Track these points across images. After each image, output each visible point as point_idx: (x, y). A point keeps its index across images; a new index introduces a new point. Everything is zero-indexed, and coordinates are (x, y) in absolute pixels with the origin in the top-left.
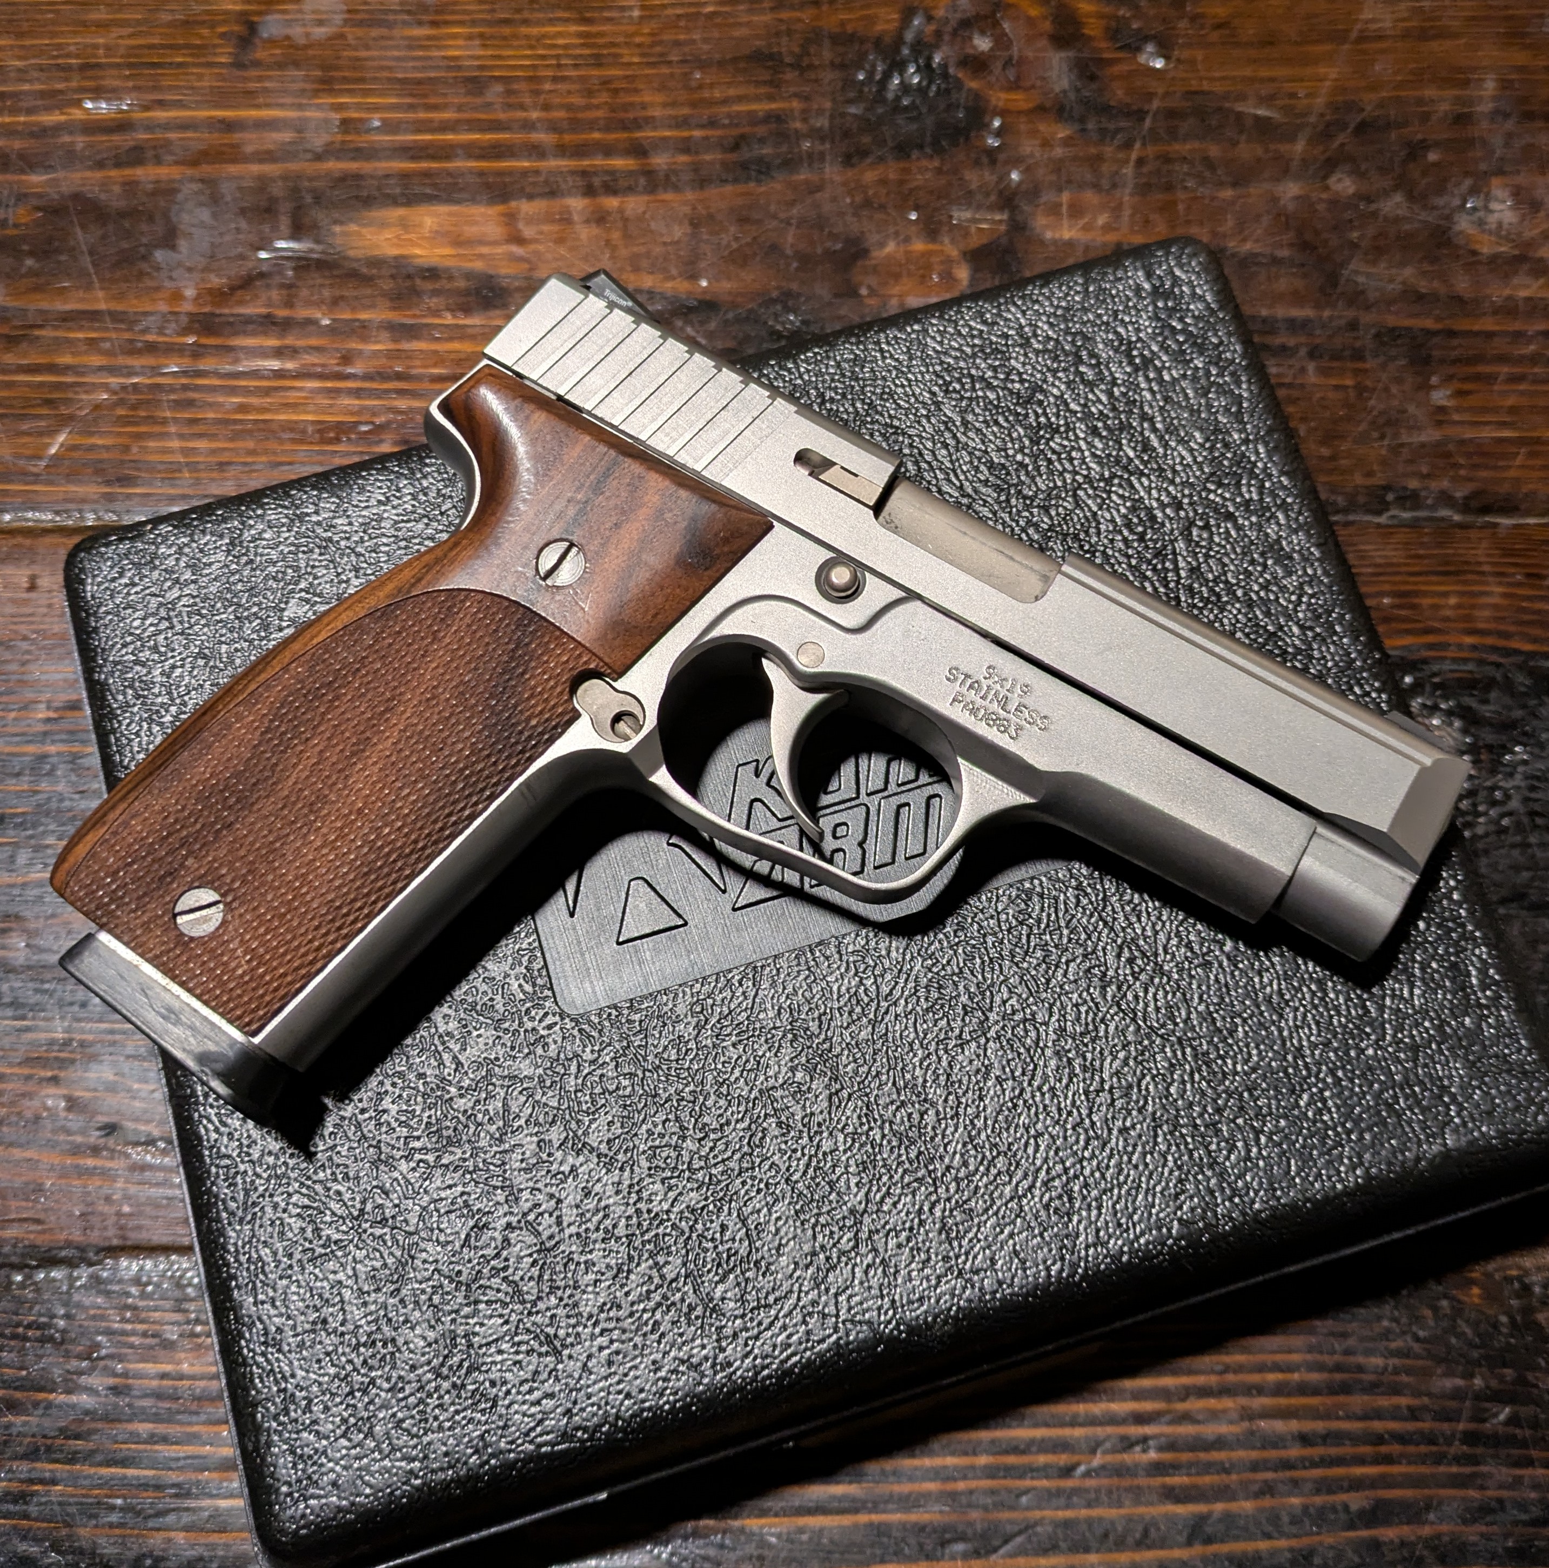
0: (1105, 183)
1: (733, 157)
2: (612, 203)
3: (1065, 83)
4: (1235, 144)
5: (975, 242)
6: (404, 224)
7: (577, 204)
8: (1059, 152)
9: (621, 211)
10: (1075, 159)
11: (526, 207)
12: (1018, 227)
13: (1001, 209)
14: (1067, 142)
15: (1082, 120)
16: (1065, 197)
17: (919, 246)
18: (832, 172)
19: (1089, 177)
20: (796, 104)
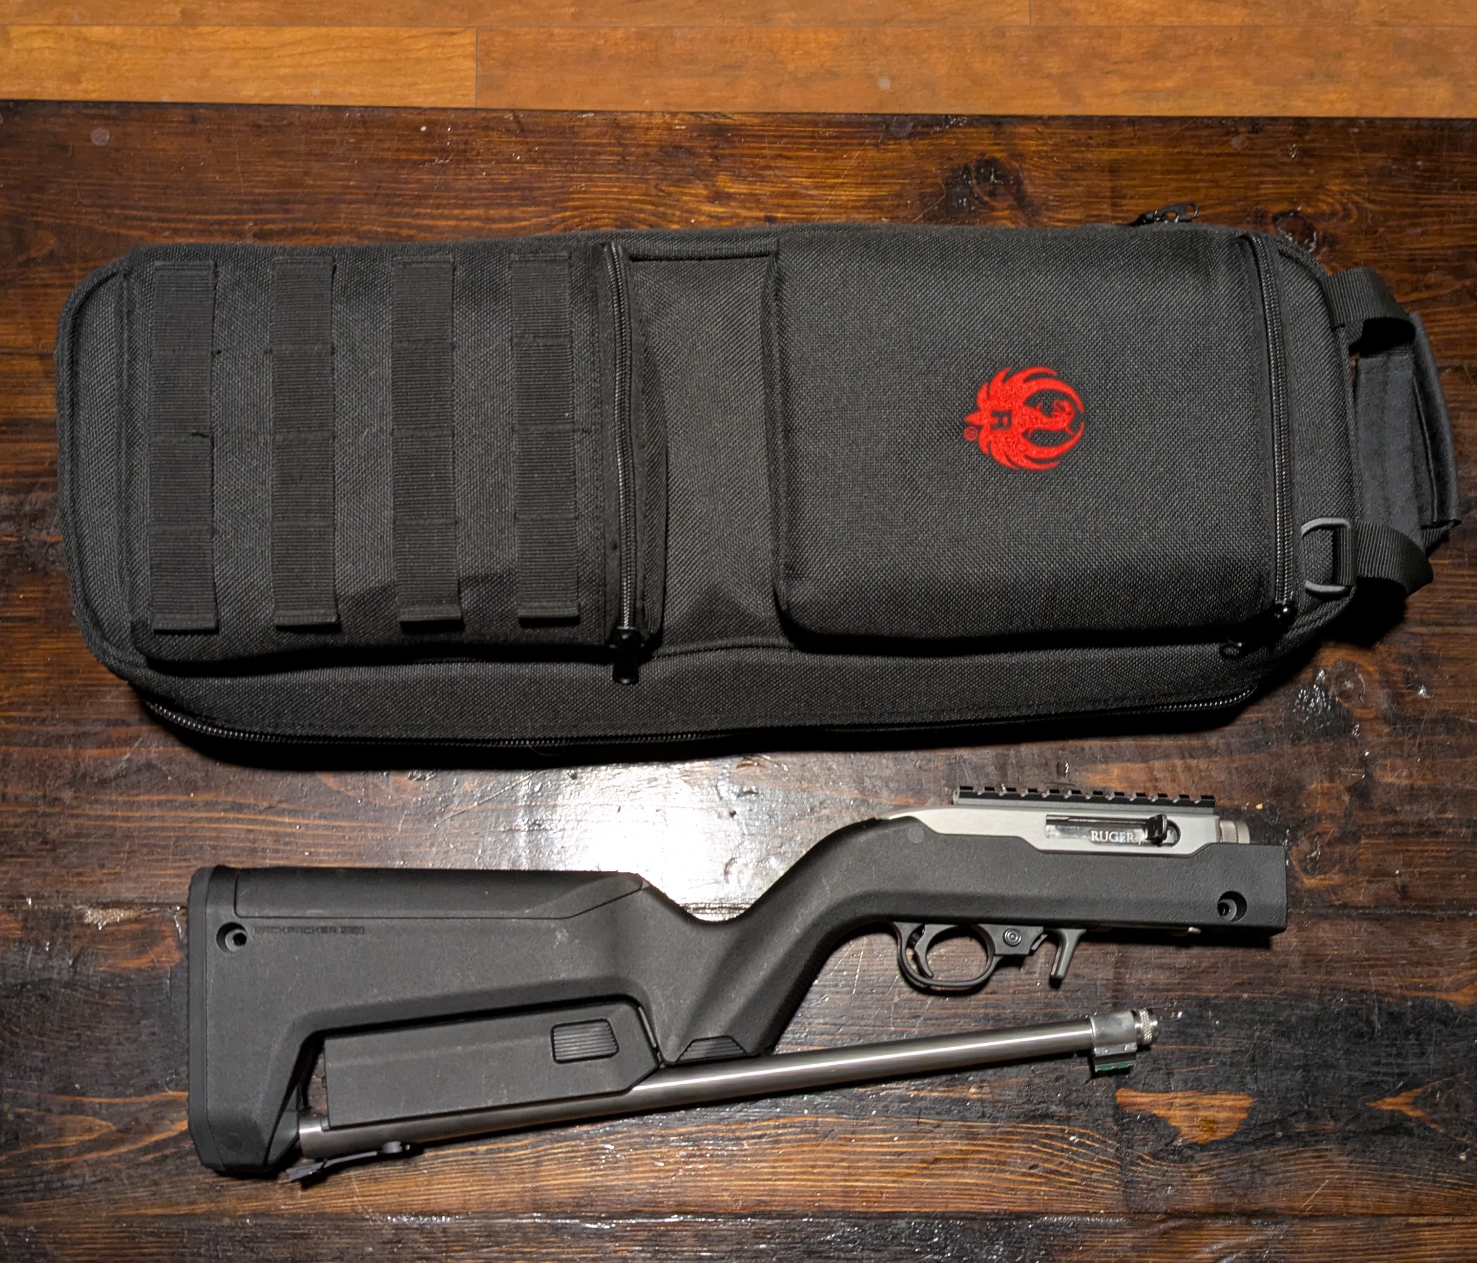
0: (1405, 754)
1: (1244, 740)
2: (1193, 762)
3: (1385, 706)
4: (1461, 737)
5: (1350, 782)
6: (1105, 771)
7: (1179, 763)
8: (1385, 739)
9: (1197, 766)
10: (1392, 742)
11: (1157, 764)
12: (1369, 776)
13: (1361, 767)
14: (1389, 734)
15: (1394, 724)
16: (1388, 762)
17: (1326, 784)
18: (1287, 747)
19: (1398, 752)
20: (1269, 714)
